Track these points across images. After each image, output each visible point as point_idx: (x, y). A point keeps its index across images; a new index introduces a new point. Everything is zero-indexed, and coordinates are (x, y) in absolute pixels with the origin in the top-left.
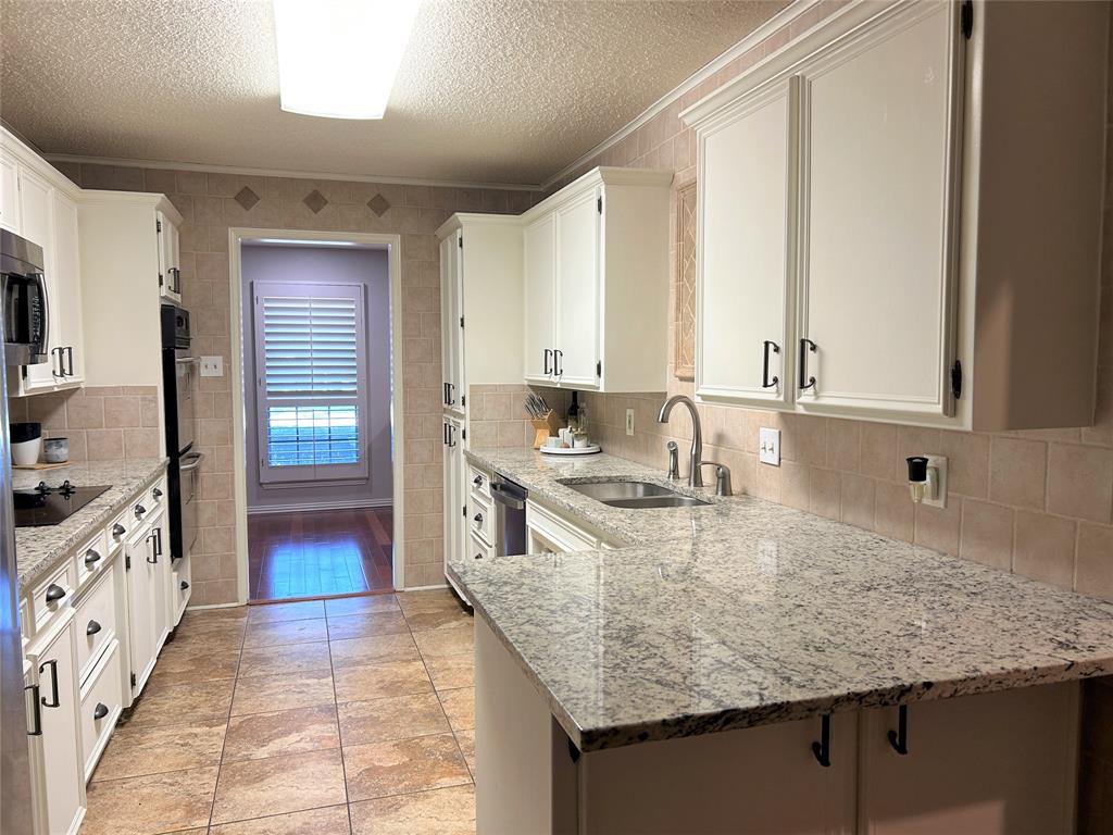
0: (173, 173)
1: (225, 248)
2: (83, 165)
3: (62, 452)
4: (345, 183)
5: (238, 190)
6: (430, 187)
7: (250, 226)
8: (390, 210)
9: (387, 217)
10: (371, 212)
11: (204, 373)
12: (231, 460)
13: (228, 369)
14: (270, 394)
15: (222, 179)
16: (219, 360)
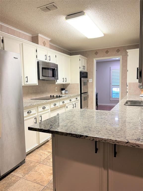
0: (86, 51)
1: (93, 62)
2: (76, 52)
3: (67, 92)
4: (112, 48)
5: (95, 52)
6: (128, 46)
7: (97, 58)
8: (120, 52)
9: (119, 53)
10: (116, 52)
11: (90, 81)
12: (93, 95)
13: (93, 81)
14: (112, 85)
15: (93, 51)
16: (92, 79)
